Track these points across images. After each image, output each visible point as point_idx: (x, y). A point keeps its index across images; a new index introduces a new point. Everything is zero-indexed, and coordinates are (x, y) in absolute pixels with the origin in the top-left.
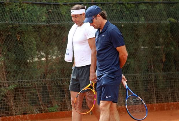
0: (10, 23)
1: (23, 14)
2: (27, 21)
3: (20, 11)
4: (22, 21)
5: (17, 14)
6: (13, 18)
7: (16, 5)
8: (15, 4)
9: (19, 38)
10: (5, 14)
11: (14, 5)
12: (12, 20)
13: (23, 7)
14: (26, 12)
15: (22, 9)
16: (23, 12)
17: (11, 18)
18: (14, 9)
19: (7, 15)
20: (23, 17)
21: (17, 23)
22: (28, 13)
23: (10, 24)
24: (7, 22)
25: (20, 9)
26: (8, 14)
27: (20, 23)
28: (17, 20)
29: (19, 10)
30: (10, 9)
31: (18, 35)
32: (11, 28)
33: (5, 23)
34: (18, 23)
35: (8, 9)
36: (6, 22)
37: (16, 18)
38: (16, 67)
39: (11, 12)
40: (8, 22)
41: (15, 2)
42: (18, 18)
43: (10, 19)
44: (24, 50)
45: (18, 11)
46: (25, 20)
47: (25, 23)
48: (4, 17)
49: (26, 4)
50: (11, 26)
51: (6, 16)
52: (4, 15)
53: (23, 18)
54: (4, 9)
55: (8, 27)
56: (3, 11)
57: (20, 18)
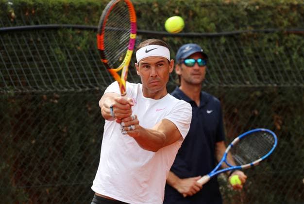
0: (257, 85)
1: (288, 61)
2: (298, 78)
3: (281, 54)
4: (286, 79)
5: (272, 62)
6: (264, 74)
7: (270, 40)
8: (267, 37)
9: (281, 122)
10: (244, 64)
11: (265, 40)
12: (260, 79)
13: (289, 44)
14: (295, 56)
15: (287, 50)
16: (289, 56)
17: (258, 73)
18: (267, 49)
19: (247, 66)
20: (289, 68)
21: (272, 86)
22: (301, 60)
23: (256, 89)
24: (248, 83)
25: (281, 49)
26: (250, 63)
27: (282, 85)
28: (272, 78)
29: (277, 53)
30: (254, 50)
31: (276, 116)
32: (260, 98)
33: (243, 85)
34: (275, 85)
35: (250, 51)
36: (245, 84)
37: (270, 73)
38: (272, 197)
39: (257, 57)
40: (251, 84)
41: (267, 32)
42: (277, 72)
43: (256, 76)
44: (293, 154)
45: (275, 54)
46: (294, 75)
47: (295, 85)
48: (240, 71)
49: (297, 37)
50: (258, 93)
51: (246, 69)
52: (242, 67)
53: (289, 72)
54: (241, 50)
55: (252, 95)
56: (237, 56)
57: (282, 72)
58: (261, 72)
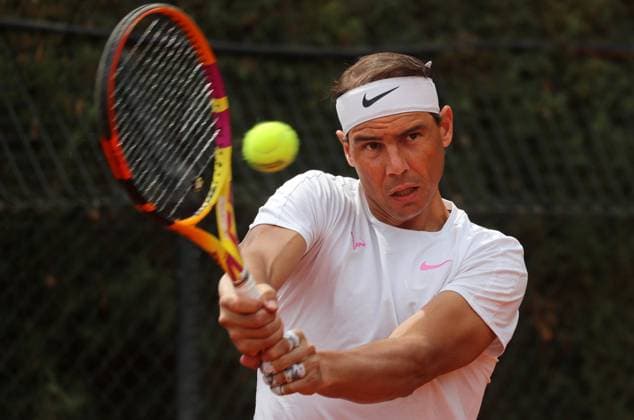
1: (577, 140)
3: (558, 118)
4: (573, 193)
5: (532, 142)
7: (525, 75)
8: (517, 64)
11: (512, 74)
12: (492, 188)
13: (582, 88)
14: (600, 123)
15: (576, 104)
16: (583, 123)
18: (516, 100)
20: (582, 159)
21: (529, 211)
22: (618, 136)
25: (560, 100)
27: (559, 210)
28: (530, 186)
29: (547, 113)
30: (479, 104)
34: (538, 209)
37: (524, 171)
39: (486, 123)
41: (517, 51)
42: (544, 171)
45: (540, 118)
47: (597, 208)
49: (606, 66)
53: (583, 172)
57: (560, 169)
58: (498, 169)
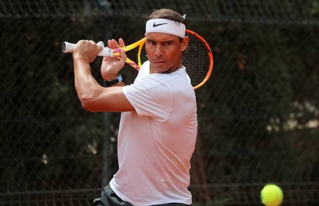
0: (218, 20)
2: (266, 14)
4: (252, 14)
6: (228, 7)
9: (244, 61)
12: (222, 12)
20: (256, 2)
21: (236, 21)
23: (218, 24)
24: (209, 16)
27: (247, 21)
28: (237, 12)
31: (240, 55)
32: (223, 34)
33: (203, 19)
34: (239, 20)
36: (206, 17)
37: (235, 6)
38: (231, 144)
40: (212, 17)
42: (242, 6)
43: (218, 9)
44: (256, 98)
46: (261, 11)
47: (262, 21)
48: (201, 3)
50: (220, 29)
53: (256, 7)
55: (213, 31)
57: (248, 6)
58: (225, 5)
